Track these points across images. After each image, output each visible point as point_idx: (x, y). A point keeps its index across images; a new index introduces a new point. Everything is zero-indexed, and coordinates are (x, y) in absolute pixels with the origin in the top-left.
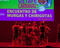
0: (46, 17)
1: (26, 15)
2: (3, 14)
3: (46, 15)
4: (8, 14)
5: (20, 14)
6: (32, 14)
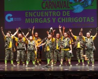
1: (54, 20)
2: (19, 19)
3: (85, 18)
4: (26, 19)
5: (45, 19)
6: (64, 17)
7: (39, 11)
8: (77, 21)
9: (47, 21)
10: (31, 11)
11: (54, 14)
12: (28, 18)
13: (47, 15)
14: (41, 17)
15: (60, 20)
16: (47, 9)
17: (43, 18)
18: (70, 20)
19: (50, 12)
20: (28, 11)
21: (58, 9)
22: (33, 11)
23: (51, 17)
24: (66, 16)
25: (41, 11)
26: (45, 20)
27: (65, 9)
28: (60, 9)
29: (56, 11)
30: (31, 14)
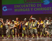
0: (51, 10)
1: (32, 9)
2: (11, 9)
3: (50, 8)
4: (15, 9)
6: (38, 7)
7: (22, 4)
8: (46, 10)
9: (28, 10)
10: (18, 5)
11: (32, 6)
12: (16, 8)
13: (28, 7)
14: (24, 8)
15: (36, 9)
16: (27, 3)
17: (25, 8)
18: (41, 9)
19: (29, 5)
20: (16, 5)
21: (34, 3)
22: (19, 5)
23: (30, 8)
24: (39, 7)
25: (24, 4)
26: (26, 10)
27: (38, 2)
28: (36, 3)
29: (33, 4)
30: (18, 6)
